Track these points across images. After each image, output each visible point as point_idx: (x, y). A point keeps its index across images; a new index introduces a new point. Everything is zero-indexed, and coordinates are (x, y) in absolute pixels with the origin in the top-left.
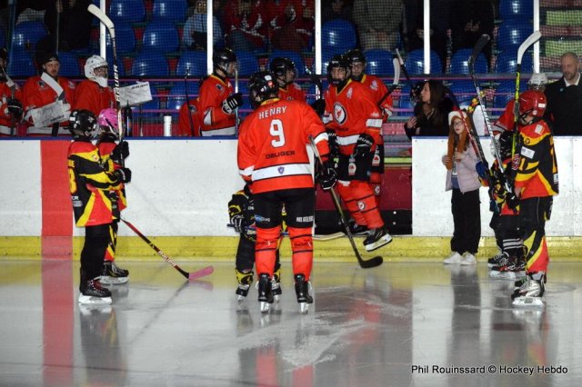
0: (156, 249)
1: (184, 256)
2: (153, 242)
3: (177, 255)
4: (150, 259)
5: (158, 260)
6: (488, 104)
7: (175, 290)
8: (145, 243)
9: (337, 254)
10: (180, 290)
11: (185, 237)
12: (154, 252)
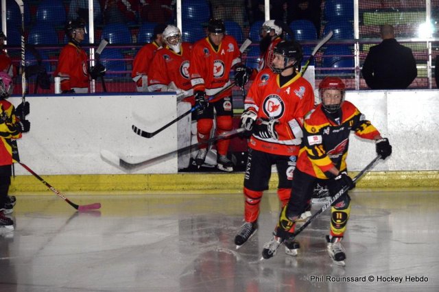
0: (48, 185)
1: (72, 191)
2: (45, 180)
3: (67, 190)
4: (44, 194)
5: (51, 195)
6: (318, 64)
7: (67, 218)
8: (39, 181)
9: (197, 188)
10: (71, 218)
11: (73, 175)
12: (47, 188)
